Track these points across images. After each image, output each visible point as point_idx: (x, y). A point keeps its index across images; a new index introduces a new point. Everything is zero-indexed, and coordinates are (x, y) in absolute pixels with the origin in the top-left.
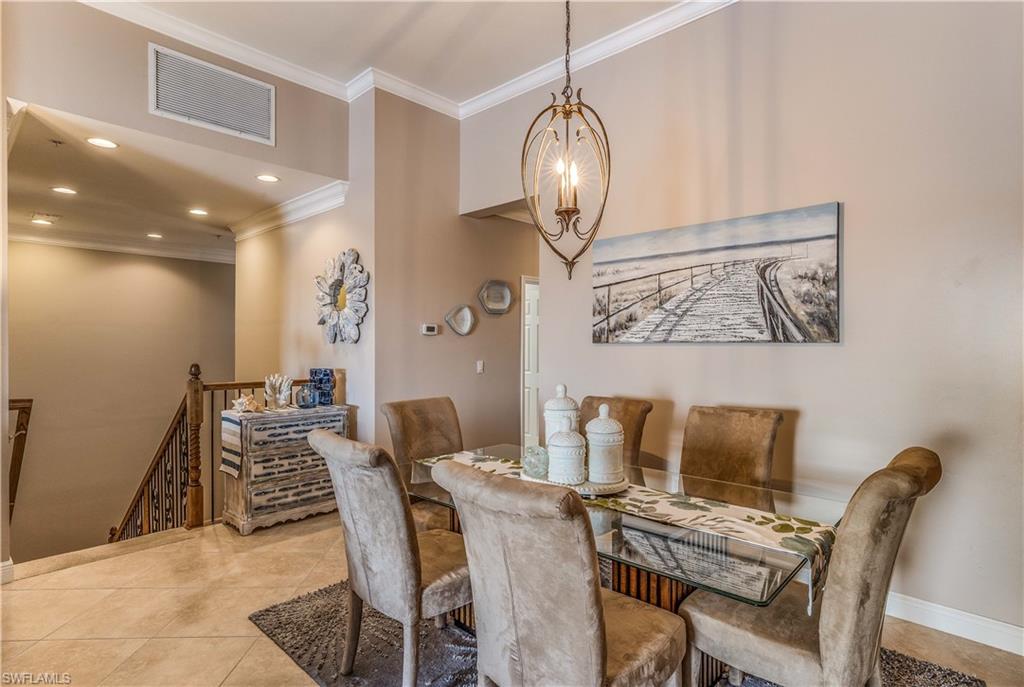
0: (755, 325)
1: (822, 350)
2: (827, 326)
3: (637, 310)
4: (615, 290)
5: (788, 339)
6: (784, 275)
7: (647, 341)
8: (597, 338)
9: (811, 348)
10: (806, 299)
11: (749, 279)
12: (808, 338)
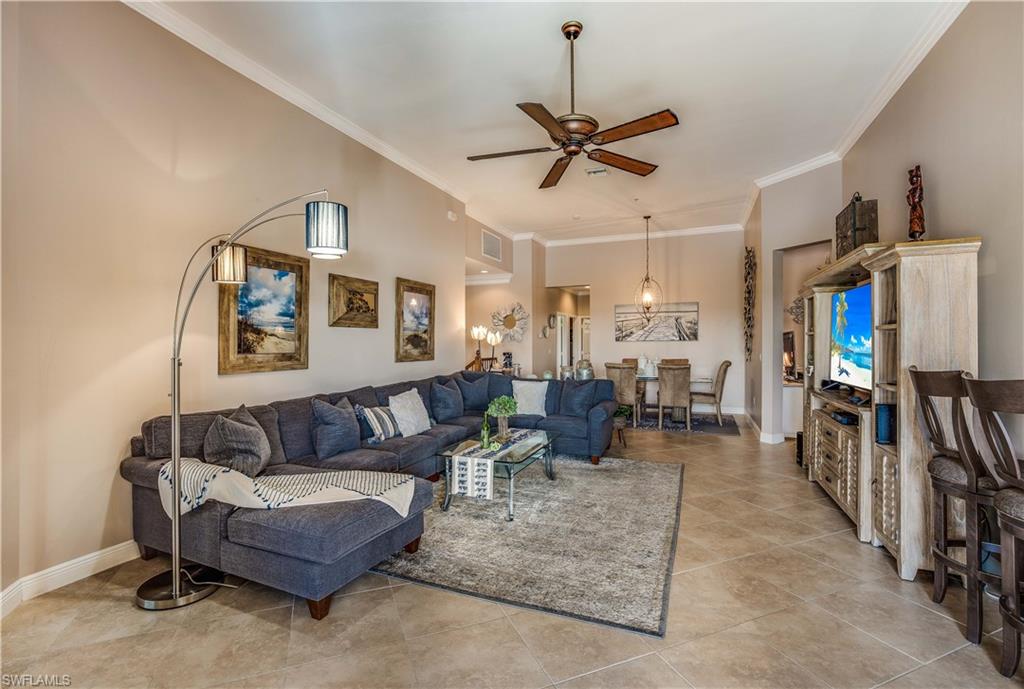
0: (674, 335)
1: (694, 342)
2: (695, 336)
3: (634, 330)
4: (625, 323)
5: (684, 339)
6: (683, 321)
7: (638, 340)
8: (617, 340)
9: (690, 343)
10: (689, 328)
11: (672, 321)
12: (690, 339)
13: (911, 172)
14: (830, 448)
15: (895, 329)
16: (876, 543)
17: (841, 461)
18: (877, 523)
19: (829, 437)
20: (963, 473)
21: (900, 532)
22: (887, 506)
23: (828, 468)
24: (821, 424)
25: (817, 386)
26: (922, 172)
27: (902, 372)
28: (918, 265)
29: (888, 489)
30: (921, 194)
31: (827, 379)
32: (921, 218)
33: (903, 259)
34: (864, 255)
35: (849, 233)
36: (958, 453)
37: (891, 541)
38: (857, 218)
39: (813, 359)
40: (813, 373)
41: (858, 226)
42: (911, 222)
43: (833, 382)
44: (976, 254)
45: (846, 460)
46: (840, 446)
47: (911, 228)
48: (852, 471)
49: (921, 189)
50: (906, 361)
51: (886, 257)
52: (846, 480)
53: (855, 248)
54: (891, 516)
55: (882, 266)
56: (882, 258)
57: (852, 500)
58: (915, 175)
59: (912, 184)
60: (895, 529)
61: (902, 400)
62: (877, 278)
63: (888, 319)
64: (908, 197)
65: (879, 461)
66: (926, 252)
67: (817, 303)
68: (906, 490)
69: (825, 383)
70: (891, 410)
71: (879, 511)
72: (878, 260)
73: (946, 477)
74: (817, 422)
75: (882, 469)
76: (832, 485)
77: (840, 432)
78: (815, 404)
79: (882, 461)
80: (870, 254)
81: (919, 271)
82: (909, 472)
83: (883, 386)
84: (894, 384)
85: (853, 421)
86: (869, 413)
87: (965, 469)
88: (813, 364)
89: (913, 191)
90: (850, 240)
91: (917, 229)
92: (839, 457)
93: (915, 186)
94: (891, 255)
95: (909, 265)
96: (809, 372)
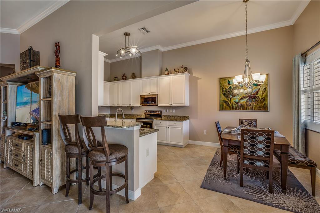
13: (56, 43)
14: (17, 151)
15: (51, 100)
16: (41, 184)
17: (24, 156)
18: (42, 176)
19: (17, 147)
20: (77, 149)
21: (53, 177)
22: (47, 169)
23: (16, 160)
24: (12, 142)
25: (9, 125)
26: (60, 45)
27: (54, 116)
28: (59, 77)
29: (47, 162)
30: (59, 52)
31: (14, 122)
32: (59, 61)
33: (54, 74)
34: (37, 70)
35: (28, 61)
36: (76, 143)
37: (49, 182)
38: (31, 56)
39: (7, 113)
40: (6, 120)
41: (32, 59)
42: (56, 61)
43: (17, 123)
44: (75, 77)
45: (27, 155)
46: (23, 150)
47: (56, 64)
48: (30, 159)
49: (59, 51)
50: (55, 112)
51: (47, 72)
52: (27, 164)
53: (30, 67)
54: (48, 172)
55: (45, 75)
56: (46, 72)
57: (30, 171)
58: (57, 45)
59: (56, 48)
60: (51, 177)
61: (54, 127)
62: (42, 81)
63: (46, 97)
64: (55, 52)
65: (43, 152)
66: (62, 73)
67: (9, 89)
68: (55, 161)
69: (13, 124)
70: (49, 131)
71: (43, 171)
72: (44, 73)
73: (72, 152)
74: (9, 141)
75: (45, 155)
76: (19, 167)
77: (23, 144)
78: (8, 133)
79: (45, 152)
80: (40, 70)
81: (59, 79)
82: (56, 153)
83: (45, 122)
84: (50, 121)
85: (30, 138)
86: (38, 134)
87: (78, 147)
88: (7, 116)
89: (57, 51)
90: (28, 64)
91: (58, 64)
92: (23, 154)
93: (57, 49)
94: (50, 71)
95: (56, 77)
96: (4, 119)
